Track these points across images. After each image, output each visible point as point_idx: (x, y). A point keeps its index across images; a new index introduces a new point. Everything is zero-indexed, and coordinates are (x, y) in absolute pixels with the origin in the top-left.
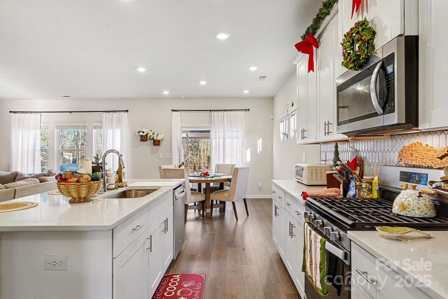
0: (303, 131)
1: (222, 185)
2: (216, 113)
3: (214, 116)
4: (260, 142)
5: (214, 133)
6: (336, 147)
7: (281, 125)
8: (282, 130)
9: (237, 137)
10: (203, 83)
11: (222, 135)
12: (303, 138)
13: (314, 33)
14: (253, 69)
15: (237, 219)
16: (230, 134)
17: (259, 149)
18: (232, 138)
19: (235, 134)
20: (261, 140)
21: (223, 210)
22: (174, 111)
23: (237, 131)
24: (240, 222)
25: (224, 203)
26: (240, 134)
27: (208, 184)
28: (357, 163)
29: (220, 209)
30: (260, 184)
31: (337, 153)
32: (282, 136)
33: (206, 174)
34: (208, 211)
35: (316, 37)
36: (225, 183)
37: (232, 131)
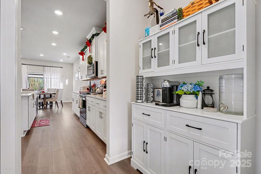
0: (82, 77)
1: (51, 96)
2: (46, 67)
3: (46, 69)
4: (67, 81)
5: (46, 76)
6: (90, 81)
7: (76, 74)
8: (76, 76)
9: (57, 79)
10: (42, 55)
11: (49, 77)
12: (81, 79)
13: (84, 51)
14: (65, 54)
15: (58, 108)
16: (54, 76)
17: (67, 83)
18: (55, 78)
19: (56, 77)
20: (67, 80)
21: (51, 106)
22: (23, 64)
23: (57, 76)
24: (59, 109)
25: (52, 102)
26: (59, 77)
27: (45, 95)
28: (94, 85)
29: (50, 105)
30: (67, 97)
31: (90, 83)
32: (76, 79)
33: (44, 92)
34: (45, 106)
35: (84, 52)
36: (52, 95)
37: (55, 76)
